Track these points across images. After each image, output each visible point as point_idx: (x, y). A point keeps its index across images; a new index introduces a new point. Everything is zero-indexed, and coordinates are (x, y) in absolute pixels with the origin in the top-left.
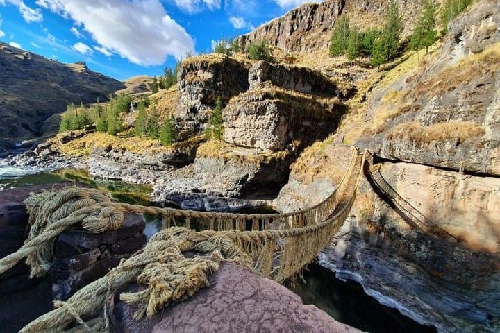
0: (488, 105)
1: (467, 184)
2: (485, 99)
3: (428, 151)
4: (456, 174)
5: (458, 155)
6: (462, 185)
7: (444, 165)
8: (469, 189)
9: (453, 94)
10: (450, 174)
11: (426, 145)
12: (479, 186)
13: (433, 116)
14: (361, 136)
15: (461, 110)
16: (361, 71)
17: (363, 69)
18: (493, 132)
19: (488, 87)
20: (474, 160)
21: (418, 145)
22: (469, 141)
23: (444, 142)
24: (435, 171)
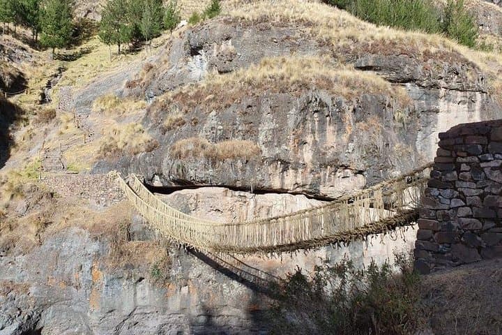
0: (258, 126)
1: (256, 202)
2: (254, 120)
3: (223, 170)
4: (247, 194)
5: (248, 173)
6: (252, 202)
7: (239, 184)
8: (258, 207)
9: (230, 110)
10: (242, 193)
11: (221, 163)
12: (264, 203)
13: (219, 132)
14: (99, 158)
15: (240, 128)
16: (23, 49)
17: (26, 46)
18: (269, 150)
19: (254, 109)
20: (260, 177)
21: (214, 163)
22: (252, 158)
23: (236, 160)
24: (230, 192)
